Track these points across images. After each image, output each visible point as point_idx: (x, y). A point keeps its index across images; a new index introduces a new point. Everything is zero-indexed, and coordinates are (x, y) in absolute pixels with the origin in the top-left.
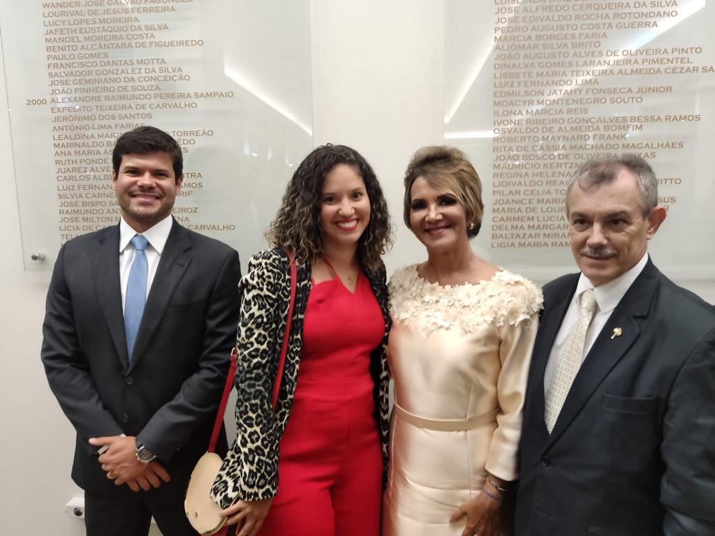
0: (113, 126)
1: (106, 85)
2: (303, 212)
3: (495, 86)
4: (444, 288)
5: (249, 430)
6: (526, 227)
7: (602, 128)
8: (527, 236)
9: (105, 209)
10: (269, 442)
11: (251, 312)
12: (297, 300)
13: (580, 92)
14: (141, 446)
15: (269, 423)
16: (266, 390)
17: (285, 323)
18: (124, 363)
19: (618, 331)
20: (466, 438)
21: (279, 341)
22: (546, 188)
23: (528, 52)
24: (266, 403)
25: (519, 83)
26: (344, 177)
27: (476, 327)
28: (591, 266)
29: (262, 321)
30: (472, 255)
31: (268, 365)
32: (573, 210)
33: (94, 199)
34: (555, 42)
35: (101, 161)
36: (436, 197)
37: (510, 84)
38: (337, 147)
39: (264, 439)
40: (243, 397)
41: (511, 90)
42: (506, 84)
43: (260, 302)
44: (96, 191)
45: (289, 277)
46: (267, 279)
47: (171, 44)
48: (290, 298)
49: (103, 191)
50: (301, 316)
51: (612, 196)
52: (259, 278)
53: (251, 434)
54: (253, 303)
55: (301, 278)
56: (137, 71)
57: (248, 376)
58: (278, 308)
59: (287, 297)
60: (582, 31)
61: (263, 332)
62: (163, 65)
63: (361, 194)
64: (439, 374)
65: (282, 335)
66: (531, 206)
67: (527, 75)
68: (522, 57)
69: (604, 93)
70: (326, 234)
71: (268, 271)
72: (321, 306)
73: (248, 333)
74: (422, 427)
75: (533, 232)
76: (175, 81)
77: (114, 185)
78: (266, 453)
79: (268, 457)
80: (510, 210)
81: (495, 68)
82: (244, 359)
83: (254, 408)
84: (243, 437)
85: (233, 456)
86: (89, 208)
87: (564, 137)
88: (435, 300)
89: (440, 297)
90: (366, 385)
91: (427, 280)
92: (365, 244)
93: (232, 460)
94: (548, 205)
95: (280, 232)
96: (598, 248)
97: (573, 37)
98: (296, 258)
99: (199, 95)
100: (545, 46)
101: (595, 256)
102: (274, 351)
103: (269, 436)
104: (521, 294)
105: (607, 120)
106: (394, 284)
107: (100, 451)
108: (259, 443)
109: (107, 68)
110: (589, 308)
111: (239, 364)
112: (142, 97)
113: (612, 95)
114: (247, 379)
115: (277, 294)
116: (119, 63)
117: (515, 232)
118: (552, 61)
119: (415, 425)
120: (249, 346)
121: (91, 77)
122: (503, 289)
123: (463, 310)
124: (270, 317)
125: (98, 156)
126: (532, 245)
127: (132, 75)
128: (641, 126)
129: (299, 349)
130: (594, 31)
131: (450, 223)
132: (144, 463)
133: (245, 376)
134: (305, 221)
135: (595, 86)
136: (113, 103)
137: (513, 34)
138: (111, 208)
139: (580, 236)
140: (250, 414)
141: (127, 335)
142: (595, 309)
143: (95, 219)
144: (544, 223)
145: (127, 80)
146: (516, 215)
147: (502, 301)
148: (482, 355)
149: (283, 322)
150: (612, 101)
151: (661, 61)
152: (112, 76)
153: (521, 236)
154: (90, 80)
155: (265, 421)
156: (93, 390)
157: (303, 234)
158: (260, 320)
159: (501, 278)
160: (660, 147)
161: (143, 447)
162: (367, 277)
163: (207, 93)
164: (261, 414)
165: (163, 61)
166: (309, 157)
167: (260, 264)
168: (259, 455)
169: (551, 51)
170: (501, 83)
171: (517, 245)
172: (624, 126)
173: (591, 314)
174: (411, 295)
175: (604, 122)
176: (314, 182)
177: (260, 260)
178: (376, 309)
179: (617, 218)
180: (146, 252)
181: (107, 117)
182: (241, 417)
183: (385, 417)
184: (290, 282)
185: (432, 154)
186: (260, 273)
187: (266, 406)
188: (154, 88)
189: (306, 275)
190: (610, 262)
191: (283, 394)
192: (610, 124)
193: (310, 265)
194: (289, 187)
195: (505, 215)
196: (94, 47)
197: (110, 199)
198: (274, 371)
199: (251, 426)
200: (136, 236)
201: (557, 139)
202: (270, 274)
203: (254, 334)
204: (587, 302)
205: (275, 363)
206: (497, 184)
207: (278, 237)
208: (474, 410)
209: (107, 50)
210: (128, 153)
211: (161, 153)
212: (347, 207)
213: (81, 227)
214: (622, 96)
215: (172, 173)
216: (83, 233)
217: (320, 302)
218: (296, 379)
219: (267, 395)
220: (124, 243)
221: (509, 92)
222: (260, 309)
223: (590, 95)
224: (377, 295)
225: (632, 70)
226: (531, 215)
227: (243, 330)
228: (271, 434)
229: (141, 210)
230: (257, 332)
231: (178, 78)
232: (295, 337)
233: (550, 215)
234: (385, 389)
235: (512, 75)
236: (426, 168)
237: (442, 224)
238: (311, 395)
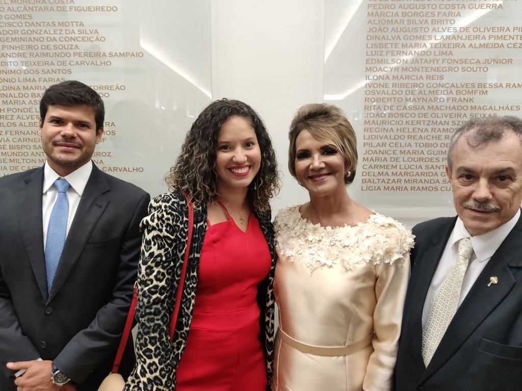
0: (37, 79)
1: (31, 43)
2: (200, 158)
3: (367, 55)
4: (325, 229)
5: (148, 361)
6: (390, 174)
7: (454, 92)
8: (390, 181)
9: (30, 152)
10: (167, 372)
11: (151, 251)
12: (193, 240)
13: (437, 61)
14: (57, 370)
15: (166, 354)
16: (164, 324)
17: (182, 262)
18: (44, 294)
19: (494, 280)
20: (345, 362)
21: (177, 279)
22: (408, 141)
23: (395, 26)
24: (164, 336)
25: (387, 53)
26: (237, 128)
27: (356, 265)
28: (475, 218)
29: (161, 260)
30: (349, 200)
31: (166, 300)
32: (457, 165)
33: (20, 143)
34: (417, 19)
35: (26, 110)
36: (319, 147)
37: (379, 53)
38: (232, 101)
39: (162, 369)
40: (143, 330)
41: (380, 58)
42: (376, 53)
43: (160, 242)
44: (22, 137)
45: (186, 219)
46: (166, 221)
47: (89, 9)
48: (187, 238)
49: (28, 136)
50: (197, 255)
51: (499, 154)
52: (158, 220)
53: (150, 365)
54: (153, 243)
55: (197, 220)
56: (58, 32)
57: (148, 311)
58: (175, 248)
59: (184, 238)
60: (440, 10)
61: (162, 270)
62: (82, 28)
63: (253, 144)
64: (322, 306)
65: (179, 273)
66: (395, 156)
67: (394, 45)
68: (390, 30)
69: (457, 63)
70: (220, 179)
71: (167, 214)
72: (215, 245)
73: (148, 271)
74: (306, 353)
75: (396, 178)
76: (92, 41)
77: (40, 131)
78: (164, 383)
79: (166, 386)
80: (377, 159)
81: (367, 39)
82: (144, 295)
83: (153, 341)
84: (142, 367)
85: (133, 381)
86: (15, 151)
87: (423, 99)
88: (318, 239)
89: (322, 237)
90: (254, 313)
91: (309, 221)
92: (255, 188)
93: (132, 385)
94: (409, 155)
95: (179, 177)
96: (484, 202)
97: (433, 14)
98: (193, 200)
99: (113, 54)
100: (409, 22)
101: (479, 209)
102: (172, 287)
103: (166, 366)
104: (394, 236)
105: (459, 85)
106: (279, 223)
107: (17, 375)
108: (157, 374)
109: (32, 28)
110: (466, 256)
111: (139, 299)
112: (63, 55)
113: (464, 65)
114: (146, 314)
115: (175, 235)
116: (42, 24)
117: (381, 177)
118: (415, 34)
119: (299, 350)
120: (149, 282)
121: (17, 36)
122: (379, 231)
123: (343, 250)
124: (168, 256)
125: (23, 106)
126: (395, 189)
127: (54, 36)
128: (487, 91)
129: (195, 286)
130: (450, 10)
131: (331, 170)
132: (59, 386)
133: (145, 311)
134: (201, 167)
135: (450, 57)
136: (37, 59)
137: (383, 10)
138: (35, 151)
139: (465, 190)
140: (150, 346)
141: (47, 268)
142: (472, 256)
143: (21, 161)
144: (405, 170)
145: (49, 39)
146: (382, 164)
147: (378, 242)
148: (361, 290)
149: (181, 261)
150: (464, 69)
151: (504, 38)
152: (36, 36)
153: (386, 181)
154: (16, 38)
155: (163, 353)
156: (14, 318)
157: (200, 179)
158: (159, 259)
159: (375, 220)
160: (501, 109)
161: (58, 371)
162: (257, 217)
163: (120, 53)
164: (160, 346)
165: (82, 24)
166: (206, 110)
167: (160, 207)
168: (157, 384)
169: (414, 26)
170: (372, 52)
171: (382, 188)
172: (472, 91)
173: (467, 261)
174: (295, 233)
175: (457, 87)
176: (211, 130)
177: (160, 203)
178: (264, 246)
179: (503, 174)
180: (68, 193)
181: (32, 72)
182: (141, 349)
183: (271, 339)
184: (187, 224)
185: (313, 110)
186: (160, 215)
187: (164, 339)
188: (74, 47)
189: (202, 216)
190: (492, 216)
191: (180, 326)
192: (461, 89)
193: (206, 207)
194: (187, 137)
195: (373, 163)
196: (20, 9)
197: (34, 143)
198: (172, 305)
199: (150, 357)
200: (58, 179)
201: (417, 100)
202: (169, 216)
203: (154, 271)
204: (463, 250)
205: (173, 299)
206: (367, 137)
207: (177, 181)
208: (353, 339)
209: (31, 12)
210: (53, 104)
211: (85, 107)
212: (240, 154)
213: (8, 168)
214: (472, 66)
215: (94, 125)
216: (10, 173)
217: (214, 242)
218: (191, 313)
219: (165, 328)
220: (47, 185)
221: (378, 60)
222: (159, 248)
223: (446, 64)
224: (265, 233)
225: (480, 44)
226: (394, 164)
227: (143, 268)
228: (169, 364)
229: (63, 156)
230: (156, 270)
231: (95, 39)
232: (192, 274)
233: (410, 164)
234: (271, 316)
235: (381, 45)
236: (309, 122)
237: (325, 172)
238: (205, 326)
